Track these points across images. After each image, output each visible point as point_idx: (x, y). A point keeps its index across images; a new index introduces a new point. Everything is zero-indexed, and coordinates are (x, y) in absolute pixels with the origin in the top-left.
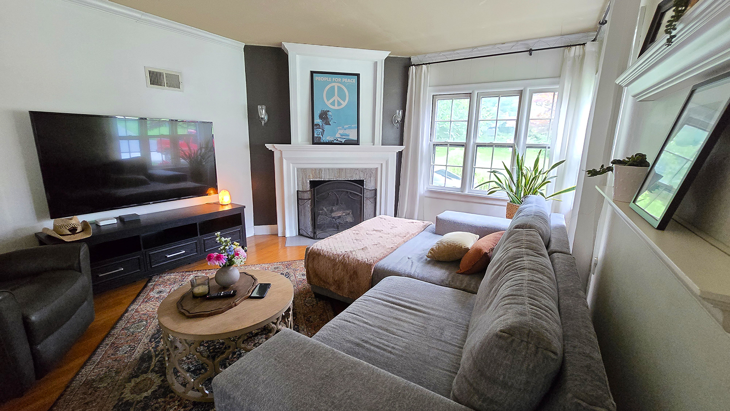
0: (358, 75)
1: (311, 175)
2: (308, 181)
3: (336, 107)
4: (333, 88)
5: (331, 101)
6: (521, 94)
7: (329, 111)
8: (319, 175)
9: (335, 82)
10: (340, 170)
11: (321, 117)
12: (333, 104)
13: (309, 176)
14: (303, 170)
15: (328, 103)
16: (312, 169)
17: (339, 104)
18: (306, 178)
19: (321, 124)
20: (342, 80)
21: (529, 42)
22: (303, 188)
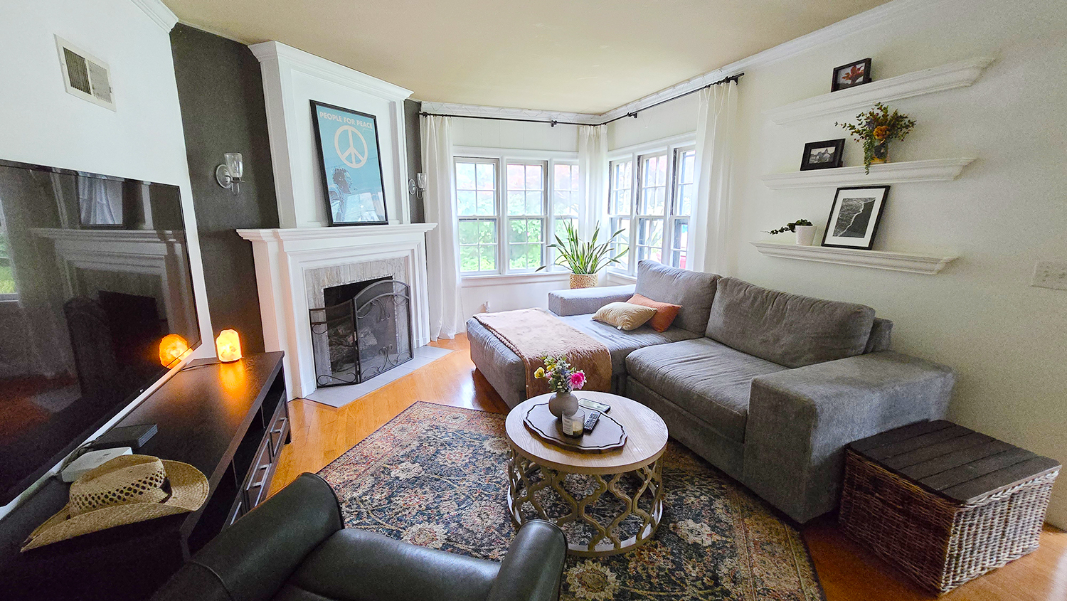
0: (374, 118)
1: (326, 279)
2: (322, 291)
3: (354, 165)
4: (346, 132)
5: (347, 154)
6: (546, 166)
7: (345, 171)
8: (337, 277)
9: (347, 124)
10: (364, 265)
11: (336, 180)
12: (349, 158)
13: (323, 281)
14: (313, 272)
15: (343, 157)
16: (326, 268)
17: (358, 161)
18: (319, 284)
19: (337, 191)
20: (356, 122)
21: (553, 114)
22: (315, 304)
